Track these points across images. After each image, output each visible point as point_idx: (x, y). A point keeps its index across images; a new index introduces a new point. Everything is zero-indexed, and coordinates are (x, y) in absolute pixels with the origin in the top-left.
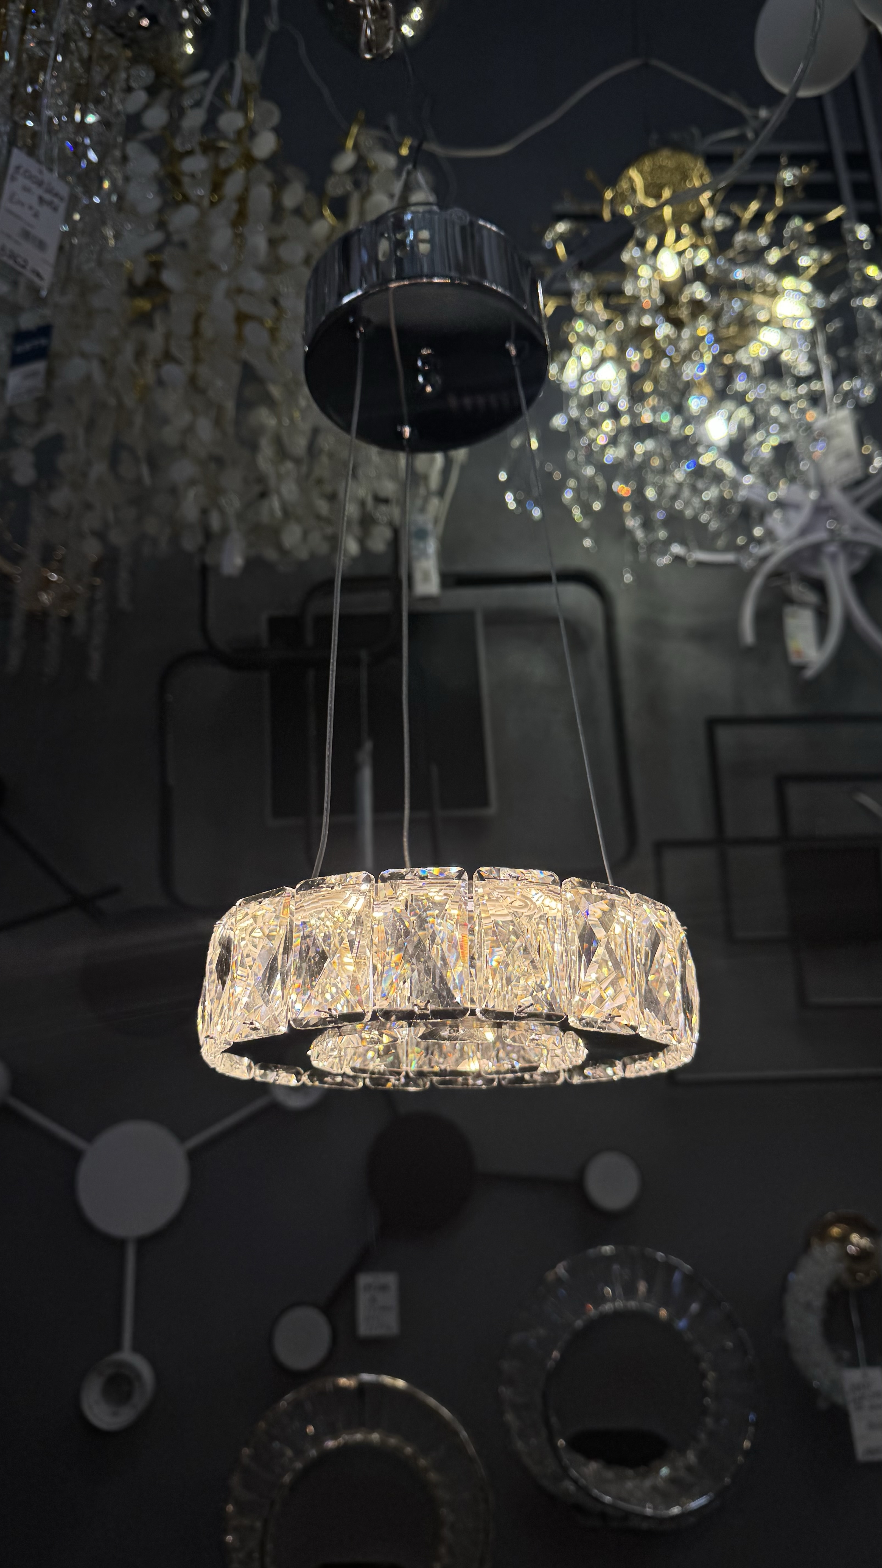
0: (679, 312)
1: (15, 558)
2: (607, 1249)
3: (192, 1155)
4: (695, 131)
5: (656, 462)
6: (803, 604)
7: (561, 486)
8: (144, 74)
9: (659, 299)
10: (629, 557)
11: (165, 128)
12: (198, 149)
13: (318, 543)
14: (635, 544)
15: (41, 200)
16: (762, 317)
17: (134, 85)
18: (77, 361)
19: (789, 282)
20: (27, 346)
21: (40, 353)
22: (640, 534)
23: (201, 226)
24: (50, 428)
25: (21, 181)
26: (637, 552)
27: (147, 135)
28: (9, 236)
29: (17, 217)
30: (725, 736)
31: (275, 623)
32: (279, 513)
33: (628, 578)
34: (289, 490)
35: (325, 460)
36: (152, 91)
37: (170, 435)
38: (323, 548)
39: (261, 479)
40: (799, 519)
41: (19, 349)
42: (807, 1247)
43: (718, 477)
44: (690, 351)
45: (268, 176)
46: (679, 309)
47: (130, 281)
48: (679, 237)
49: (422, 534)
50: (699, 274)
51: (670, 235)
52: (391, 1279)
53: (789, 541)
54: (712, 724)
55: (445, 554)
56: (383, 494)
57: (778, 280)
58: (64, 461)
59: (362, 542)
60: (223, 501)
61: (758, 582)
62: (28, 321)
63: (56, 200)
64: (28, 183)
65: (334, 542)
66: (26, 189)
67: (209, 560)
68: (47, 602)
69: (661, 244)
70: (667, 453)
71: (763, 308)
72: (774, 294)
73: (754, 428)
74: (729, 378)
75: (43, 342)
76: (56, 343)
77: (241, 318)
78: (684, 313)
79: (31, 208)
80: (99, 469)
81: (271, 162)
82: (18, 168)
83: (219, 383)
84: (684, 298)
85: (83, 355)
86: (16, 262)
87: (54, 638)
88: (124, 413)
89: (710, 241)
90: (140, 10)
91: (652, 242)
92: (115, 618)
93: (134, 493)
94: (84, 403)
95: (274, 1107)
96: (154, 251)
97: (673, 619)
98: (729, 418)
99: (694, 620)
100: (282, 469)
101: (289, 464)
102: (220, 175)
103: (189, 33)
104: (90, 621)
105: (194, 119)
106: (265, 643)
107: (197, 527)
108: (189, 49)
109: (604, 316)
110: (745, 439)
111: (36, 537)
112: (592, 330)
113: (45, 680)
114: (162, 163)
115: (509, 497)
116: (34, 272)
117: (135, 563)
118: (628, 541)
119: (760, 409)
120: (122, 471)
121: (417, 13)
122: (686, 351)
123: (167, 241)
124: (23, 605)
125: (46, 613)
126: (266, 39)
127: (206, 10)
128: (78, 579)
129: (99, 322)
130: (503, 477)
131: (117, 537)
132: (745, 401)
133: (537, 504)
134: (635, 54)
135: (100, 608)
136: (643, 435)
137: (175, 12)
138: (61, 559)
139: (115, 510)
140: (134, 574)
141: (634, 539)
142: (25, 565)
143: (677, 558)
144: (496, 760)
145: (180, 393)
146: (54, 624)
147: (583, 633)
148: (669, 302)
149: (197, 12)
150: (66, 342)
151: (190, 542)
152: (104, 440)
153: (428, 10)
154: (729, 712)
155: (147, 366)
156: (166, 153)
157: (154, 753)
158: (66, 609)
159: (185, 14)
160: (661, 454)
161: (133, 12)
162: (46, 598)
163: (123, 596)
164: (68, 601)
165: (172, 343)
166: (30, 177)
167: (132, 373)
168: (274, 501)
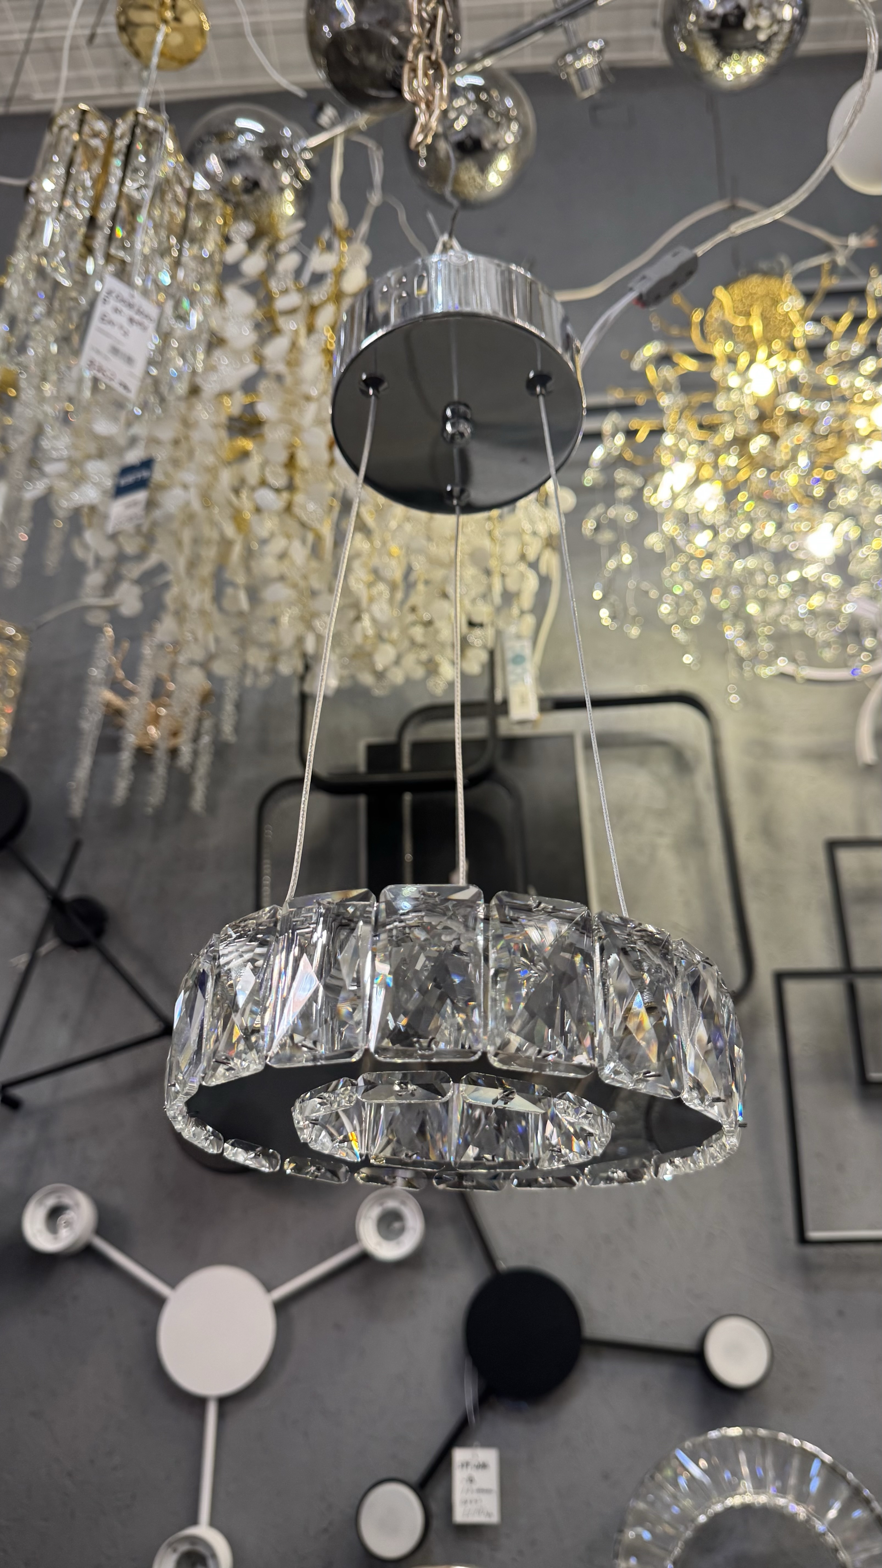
0: (775, 426)
1: (126, 694)
2: (734, 1432)
3: (280, 1307)
4: (784, 260)
5: (759, 579)
7: (659, 601)
8: (244, 229)
9: (753, 414)
10: (734, 674)
11: (261, 273)
12: (291, 288)
13: (412, 667)
14: (741, 660)
15: (131, 320)
16: (862, 427)
17: (232, 236)
18: (178, 491)
20: (130, 479)
21: (141, 484)
22: (742, 647)
23: (293, 358)
24: (153, 559)
25: (112, 302)
26: (742, 669)
27: (244, 281)
28: (98, 352)
29: (107, 335)
30: (847, 859)
31: (373, 751)
32: (370, 632)
33: (734, 699)
34: (382, 610)
35: (421, 587)
36: (252, 243)
37: (268, 565)
38: (419, 673)
39: (356, 604)
41: (124, 482)
43: (825, 589)
44: (788, 461)
46: (774, 423)
47: (229, 416)
48: (770, 355)
49: (519, 659)
50: (794, 385)
51: (762, 352)
52: (490, 1456)
54: (832, 846)
55: (544, 677)
56: (477, 618)
57: (876, 387)
58: (170, 597)
60: (317, 623)
61: (874, 698)
62: (133, 457)
63: (146, 322)
64: (119, 305)
65: (432, 667)
66: (116, 310)
67: (307, 688)
68: (155, 735)
69: (752, 361)
70: (768, 567)
71: (861, 416)
72: (873, 402)
73: (861, 541)
74: (830, 493)
75: (144, 474)
76: (158, 475)
78: (779, 427)
79: (121, 327)
80: (201, 599)
82: (110, 293)
84: (778, 413)
85: (185, 487)
86: (104, 375)
87: (161, 770)
88: (226, 544)
89: (803, 354)
90: (246, 179)
91: (743, 360)
92: (220, 750)
93: (237, 623)
94: (187, 536)
95: (365, 1257)
96: (249, 385)
97: (786, 740)
98: (834, 530)
99: (808, 740)
100: (375, 591)
101: (382, 587)
102: (313, 310)
103: (289, 195)
104: (196, 753)
105: (290, 262)
106: (362, 767)
107: (296, 653)
108: (289, 210)
109: (696, 434)
110: (851, 551)
111: (146, 673)
112: (683, 445)
113: (150, 810)
114: (259, 304)
115: (604, 613)
116: (121, 384)
117: (241, 696)
118: (731, 657)
119: (865, 519)
120: (226, 603)
121: (503, 164)
122: (783, 463)
123: (261, 374)
124: (131, 740)
125: (154, 746)
126: (369, 212)
127: (306, 174)
128: (185, 712)
129: (198, 453)
130: (597, 595)
131: (220, 668)
132: (849, 514)
133: (633, 623)
134: (722, 197)
135: (206, 739)
136: (743, 550)
137: (275, 176)
138: (169, 695)
139: (217, 640)
140: (238, 706)
141: (737, 655)
142: (135, 701)
143: (783, 675)
144: (599, 885)
145: (276, 520)
146: (161, 756)
147: (689, 754)
148: (763, 417)
149: (297, 175)
150: (167, 475)
151: (288, 667)
152: (206, 570)
153: (515, 159)
154: (851, 833)
155: (244, 494)
156: (262, 294)
157: (250, 879)
158: (172, 742)
159: (286, 178)
160: (763, 571)
161: (238, 179)
162: (153, 731)
163: (227, 728)
164: (175, 734)
165: (267, 469)
166: (123, 301)
167: (230, 503)
168: (366, 622)
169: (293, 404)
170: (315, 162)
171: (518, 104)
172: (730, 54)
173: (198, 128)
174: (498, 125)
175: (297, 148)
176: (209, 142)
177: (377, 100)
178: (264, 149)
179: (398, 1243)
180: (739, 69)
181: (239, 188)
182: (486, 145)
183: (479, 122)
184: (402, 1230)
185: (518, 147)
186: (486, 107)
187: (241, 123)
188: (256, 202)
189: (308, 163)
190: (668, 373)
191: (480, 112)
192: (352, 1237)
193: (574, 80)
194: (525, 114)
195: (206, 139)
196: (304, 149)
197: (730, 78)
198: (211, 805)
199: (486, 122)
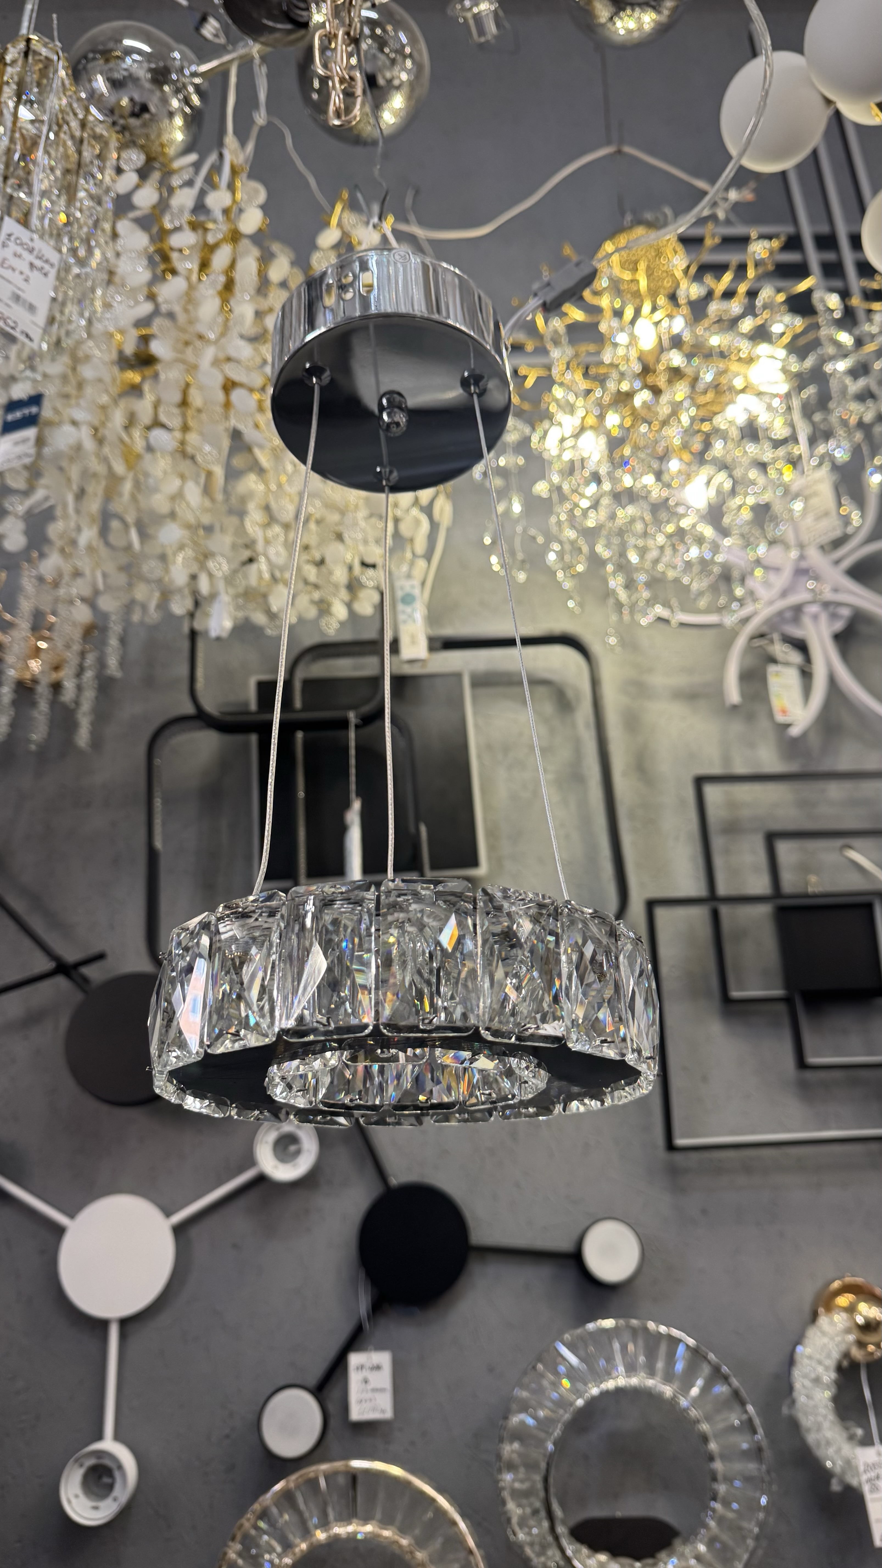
0: (657, 379)
1: (4, 627)
2: (608, 1323)
3: (179, 1230)
4: (668, 211)
5: (639, 527)
6: (787, 664)
7: (546, 548)
8: (135, 157)
9: (637, 368)
10: (614, 618)
11: (154, 207)
12: (186, 227)
13: (306, 608)
14: (619, 606)
15: (32, 265)
16: (738, 383)
17: (124, 166)
18: (68, 428)
19: (763, 349)
20: (18, 415)
21: (31, 421)
22: (623, 595)
23: (189, 298)
25: (13, 247)
26: (622, 613)
27: (137, 214)
30: (713, 793)
31: (263, 689)
32: (267, 576)
33: (612, 641)
34: (277, 553)
36: (143, 173)
37: (159, 502)
38: (312, 612)
39: (250, 545)
40: (780, 581)
41: (10, 417)
42: (814, 1317)
43: (700, 540)
44: (670, 416)
45: (255, 252)
46: (657, 376)
47: (121, 352)
48: (654, 309)
49: (408, 599)
50: (676, 342)
51: (647, 307)
52: (384, 1358)
53: (771, 603)
54: (700, 782)
55: (432, 618)
56: (369, 560)
57: (753, 347)
58: (54, 530)
59: (349, 605)
60: (211, 564)
61: (741, 642)
62: (20, 391)
63: (47, 267)
64: (19, 250)
65: (324, 607)
66: (17, 255)
67: (197, 626)
68: (36, 669)
69: (637, 315)
70: (648, 517)
71: (739, 375)
72: (750, 360)
73: (733, 492)
74: (707, 445)
75: (34, 410)
76: (46, 412)
77: (229, 386)
78: (661, 381)
79: (21, 273)
80: (88, 535)
81: (258, 238)
82: (9, 236)
83: (207, 448)
84: (661, 367)
85: (74, 423)
86: (7, 325)
87: (43, 706)
88: (114, 480)
89: (685, 310)
90: (132, 100)
91: (629, 313)
92: (105, 684)
93: (124, 560)
94: (74, 472)
95: (262, 1179)
96: (143, 322)
97: (659, 680)
98: (708, 483)
99: (680, 681)
100: (270, 533)
101: (277, 529)
102: (209, 250)
103: (178, 121)
104: (79, 688)
105: (184, 199)
106: (253, 706)
107: (186, 591)
108: (179, 136)
109: (583, 385)
110: (724, 503)
111: (26, 606)
112: (571, 398)
113: (33, 747)
114: (152, 240)
115: (494, 559)
116: (22, 332)
117: (125, 630)
118: (611, 601)
119: (738, 473)
120: (112, 538)
121: (397, 101)
122: (665, 417)
123: (156, 312)
124: (12, 673)
125: (35, 681)
126: (255, 132)
127: (195, 100)
128: (68, 646)
129: (89, 391)
130: (487, 541)
131: (107, 604)
132: (724, 466)
133: (521, 569)
134: (608, 143)
135: (89, 674)
136: (624, 500)
137: (165, 101)
138: (51, 627)
139: (105, 576)
140: (123, 640)
141: (617, 600)
142: (15, 633)
143: (660, 619)
144: (485, 820)
145: (169, 459)
146: (43, 691)
147: (570, 694)
148: (647, 370)
149: (187, 101)
150: (56, 411)
151: (180, 607)
152: (94, 506)
153: (409, 98)
154: (716, 770)
155: (137, 433)
156: (155, 230)
157: (142, 818)
158: (54, 676)
159: (175, 103)
160: (643, 519)
161: (125, 102)
162: (35, 665)
163: (113, 662)
164: (57, 668)
165: (161, 410)
166: (22, 244)
167: (122, 441)
168: (262, 565)
169: (187, 344)
170: (205, 87)
171: (413, 41)
172: (624, 10)
173: (82, 43)
174: (393, 62)
175: (187, 72)
176: (94, 59)
177: (273, 30)
178: (150, 70)
179: (294, 1166)
180: (632, 24)
181: (127, 112)
182: (381, 81)
183: (374, 56)
184: (298, 1152)
185: (412, 85)
186: (381, 43)
187: (128, 42)
188: (145, 125)
189: (198, 89)
190: (557, 324)
191: (375, 45)
192: (250, 1160)
193: (471, 22)
194: (420, 52)
195: (91, 55)
196: (194, 74)
197: (622, 32)
198: (97, 741)
199: (381, 56)
